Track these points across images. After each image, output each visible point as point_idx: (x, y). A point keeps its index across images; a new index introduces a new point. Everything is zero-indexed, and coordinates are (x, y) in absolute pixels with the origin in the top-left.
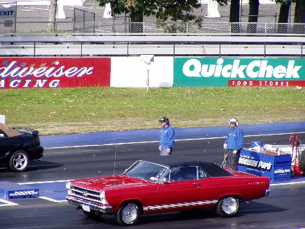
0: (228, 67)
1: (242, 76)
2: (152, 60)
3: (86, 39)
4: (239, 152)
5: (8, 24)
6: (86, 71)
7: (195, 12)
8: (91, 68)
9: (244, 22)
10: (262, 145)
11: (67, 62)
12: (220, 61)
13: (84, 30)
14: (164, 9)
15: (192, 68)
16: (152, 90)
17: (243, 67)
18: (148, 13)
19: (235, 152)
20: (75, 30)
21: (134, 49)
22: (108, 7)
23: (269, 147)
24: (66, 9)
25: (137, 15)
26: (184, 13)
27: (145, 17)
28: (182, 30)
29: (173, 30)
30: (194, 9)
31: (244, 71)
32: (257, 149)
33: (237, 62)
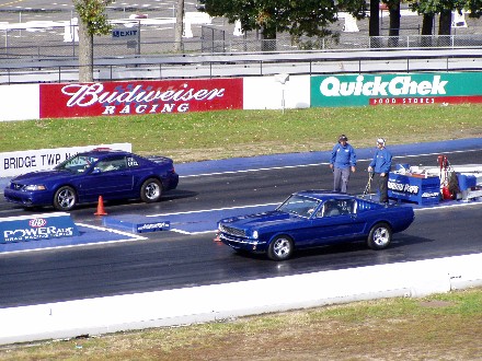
0: (369, 84)
1: (384, 93)
2: (287, 79)
3: (216, 59)
4: (387, 175)
5: (131, 44)
6: (216, 93)
7: (332, 27)
8: (223, 90)
9: (385, 36)
10: (407, 167)
11: (196, 84)
12: (360, 78)
13: (214, 49)
14: (298, 25)
15: (330, 86)
16: (289, 112)
17: (385, 84)
18: (281, 29)
19: (383, 174)
20: (203, 50)
21: (267, 69)
22: (238, 24)
23: (416, 169)
24: (194, 27)
25: (270, 32)
26: (320, 28)
27: (278, 34)
28: (318, 46)
29: (309, 47)
30: (331, 24)
31: (387, 89)
32: (403, 171)
33: (378, 79)
